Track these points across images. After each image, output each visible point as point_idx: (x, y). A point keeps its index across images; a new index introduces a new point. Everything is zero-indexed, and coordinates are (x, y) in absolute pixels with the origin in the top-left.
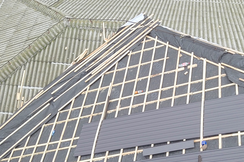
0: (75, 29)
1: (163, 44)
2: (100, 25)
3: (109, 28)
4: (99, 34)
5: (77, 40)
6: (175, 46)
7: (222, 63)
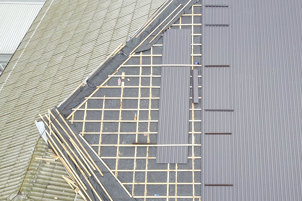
0: (33, 188)
1: (85, 103)
2: (37, 162)
3: (43, 153)
4: (46, 165)
5: (49, 186)
6: (92, 92)
7: (130, 54)
